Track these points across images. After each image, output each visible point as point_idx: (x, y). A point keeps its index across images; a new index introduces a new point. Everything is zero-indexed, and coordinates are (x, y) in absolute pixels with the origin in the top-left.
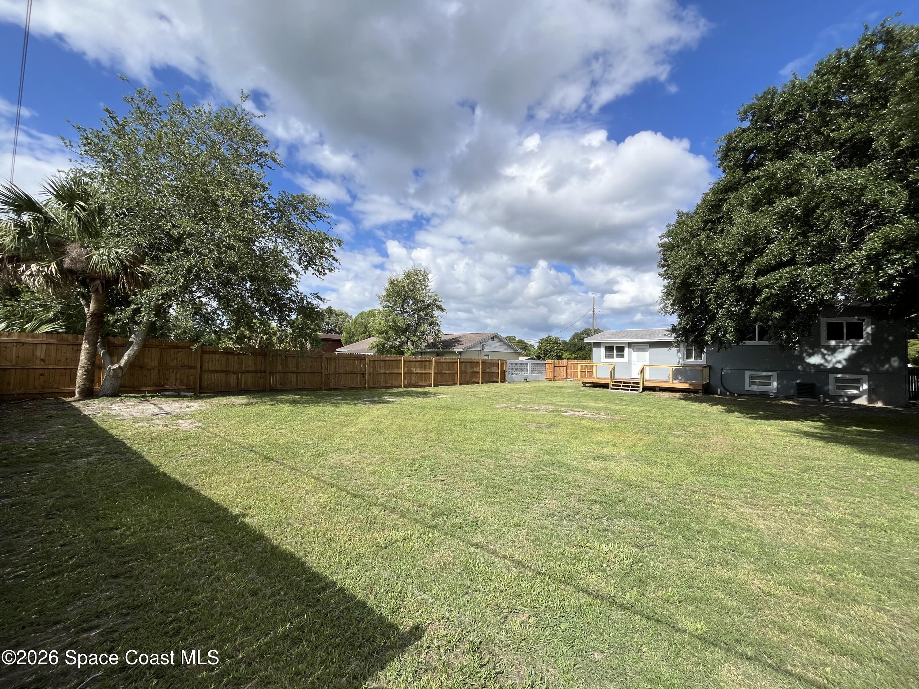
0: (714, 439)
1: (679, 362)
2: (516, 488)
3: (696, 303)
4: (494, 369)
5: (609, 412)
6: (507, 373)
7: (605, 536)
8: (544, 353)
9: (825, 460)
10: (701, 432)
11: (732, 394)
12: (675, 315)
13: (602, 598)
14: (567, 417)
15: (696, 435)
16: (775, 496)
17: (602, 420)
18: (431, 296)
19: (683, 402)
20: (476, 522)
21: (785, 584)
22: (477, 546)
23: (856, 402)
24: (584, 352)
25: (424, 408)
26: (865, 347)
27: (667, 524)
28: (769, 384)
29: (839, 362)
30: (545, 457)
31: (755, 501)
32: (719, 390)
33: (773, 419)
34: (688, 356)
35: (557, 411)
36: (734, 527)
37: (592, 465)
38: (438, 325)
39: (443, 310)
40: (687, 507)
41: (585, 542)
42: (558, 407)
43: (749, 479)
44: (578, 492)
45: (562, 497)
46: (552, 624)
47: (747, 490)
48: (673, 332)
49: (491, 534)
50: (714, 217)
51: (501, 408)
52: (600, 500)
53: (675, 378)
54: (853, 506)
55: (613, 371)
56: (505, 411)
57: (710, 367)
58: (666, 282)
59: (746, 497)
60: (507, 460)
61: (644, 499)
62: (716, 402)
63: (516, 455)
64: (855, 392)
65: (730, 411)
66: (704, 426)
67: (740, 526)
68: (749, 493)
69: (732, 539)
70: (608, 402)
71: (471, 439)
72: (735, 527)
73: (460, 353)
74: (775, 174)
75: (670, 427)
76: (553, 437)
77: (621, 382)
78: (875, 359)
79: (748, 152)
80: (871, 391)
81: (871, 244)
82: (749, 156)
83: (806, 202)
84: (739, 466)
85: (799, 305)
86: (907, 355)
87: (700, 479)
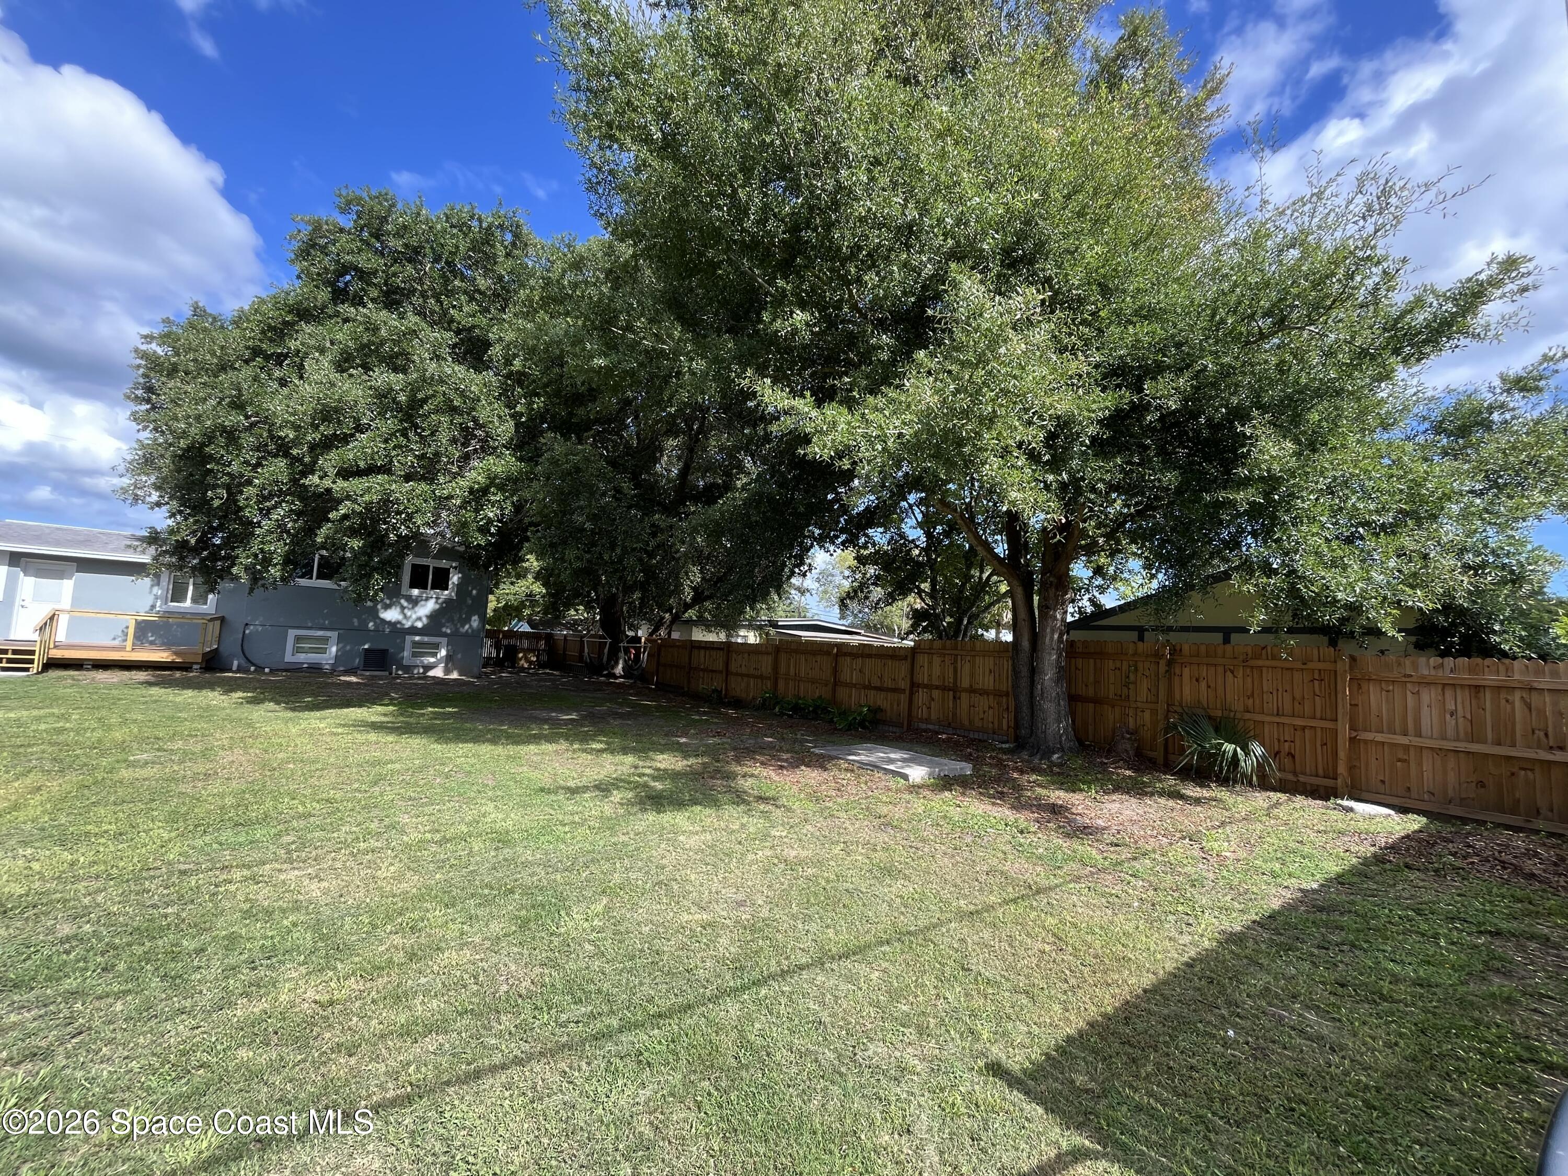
0: (226, 757)
1: (153, 607)
3: (217, 497)
9: (399, 760)
10: (197, 748)
11: (260, 669)
12: (164, 511)
15: (187, 756)
16: (335, 835)
19: (155, 691)
21: (354, 973)
23: (431, 673)
26: (448, 601)
27: (121, 967)
28: (323, 651)
29: (419, 619)
31: (304, 854)
32: (236, 663)
33: (328, 708)
34: (178, 594)
36: (269, 913)
40: (170, 910)
43: (293, 818)
47: (289, 839)
48: (150, 544)
50: (270, 349)
53: (140, 640)
54: (433, 818)
57: (222, 619)
58: (146, 436)
59: (289, 852)
61: (51, 931)
62: (229, 687)
64: (432, 660)
65: (253, 701)
66: (203, 735)
67: (280, 908)
68: (293, 842)
69: (266, 938)
74: (377, 328)
75: (123, 747)
78: (456, 617)
79: (344, 269)
80: (449, 658)
81: (475, 475)
82: (342, 275)
83: (414, 389)
84: (275, 799)
85: (387, 535)
86: (486, 613)
87: (199, 843)
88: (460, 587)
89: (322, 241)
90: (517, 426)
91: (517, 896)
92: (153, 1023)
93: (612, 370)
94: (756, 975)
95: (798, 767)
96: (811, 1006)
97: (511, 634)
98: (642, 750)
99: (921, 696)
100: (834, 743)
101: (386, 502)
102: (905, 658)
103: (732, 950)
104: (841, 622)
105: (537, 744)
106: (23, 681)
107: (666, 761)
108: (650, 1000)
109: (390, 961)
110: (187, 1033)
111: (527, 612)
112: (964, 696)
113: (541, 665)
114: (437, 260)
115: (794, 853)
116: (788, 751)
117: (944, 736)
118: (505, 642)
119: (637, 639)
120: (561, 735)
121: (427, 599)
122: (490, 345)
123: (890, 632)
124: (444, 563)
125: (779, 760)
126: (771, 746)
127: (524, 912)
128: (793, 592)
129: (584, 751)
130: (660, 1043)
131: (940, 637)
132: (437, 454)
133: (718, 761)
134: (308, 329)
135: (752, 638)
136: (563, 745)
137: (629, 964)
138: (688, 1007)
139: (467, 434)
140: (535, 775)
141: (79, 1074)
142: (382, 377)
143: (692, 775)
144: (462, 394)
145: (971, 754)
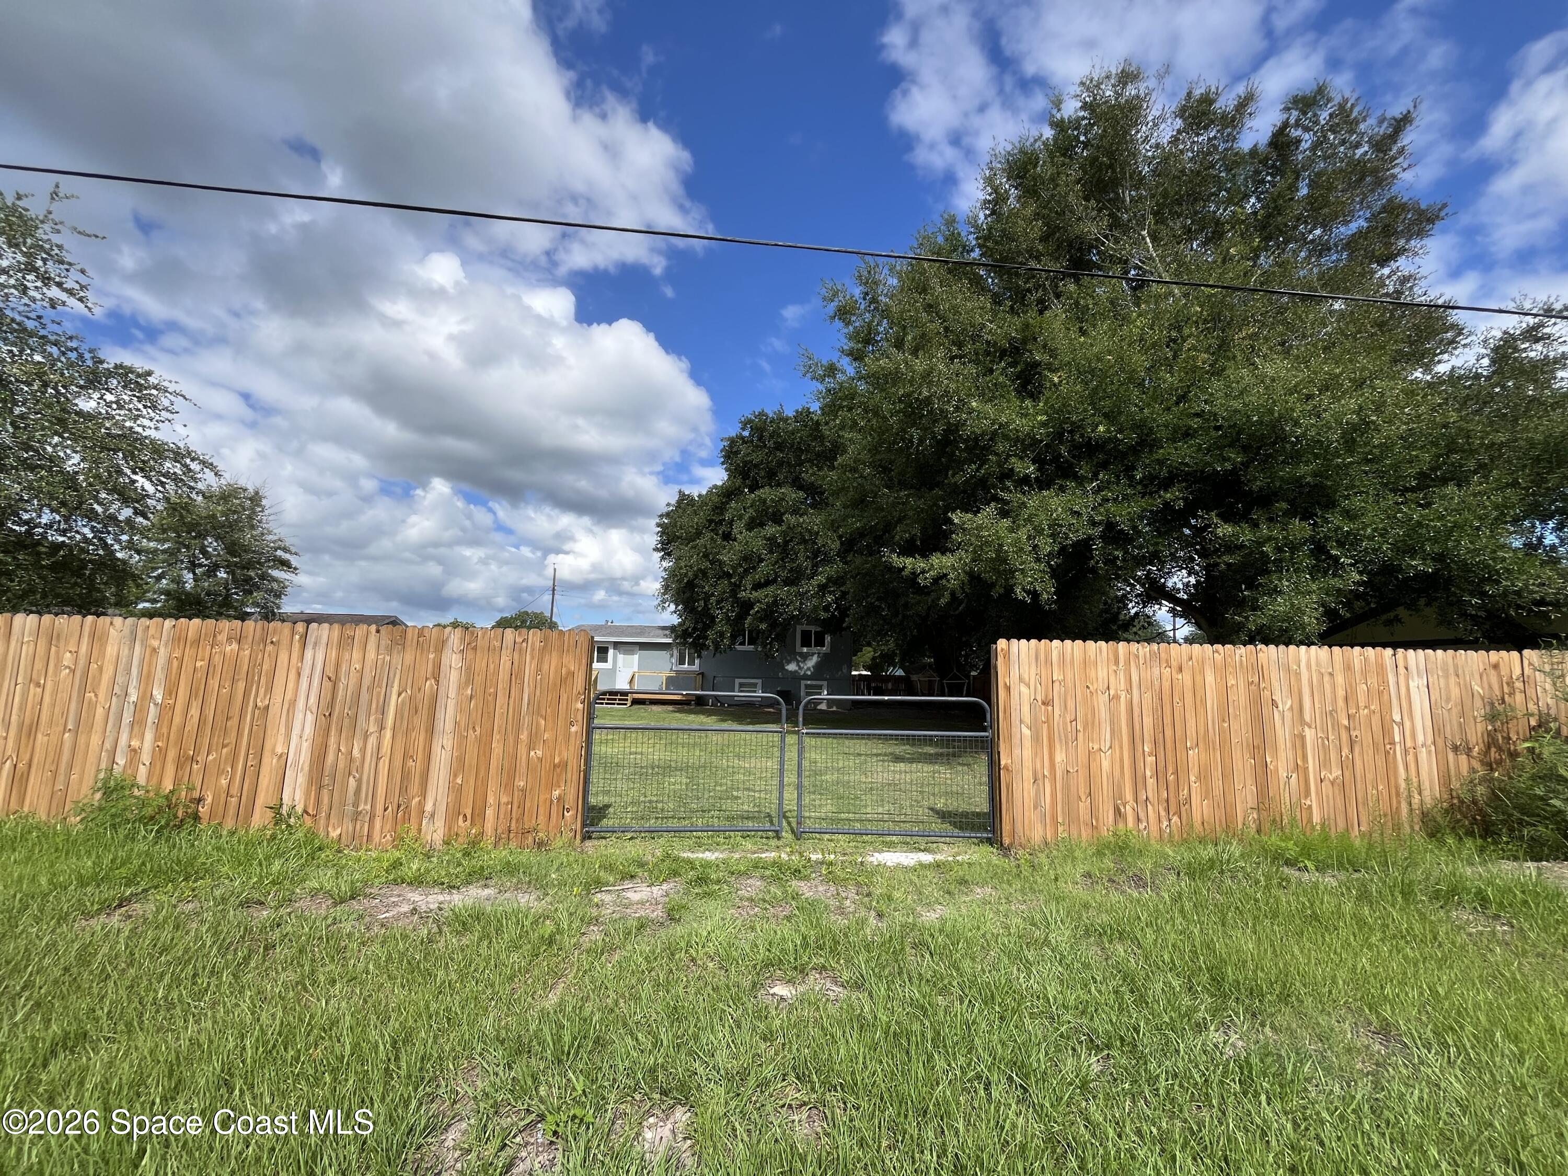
1: (672, 668)
3: (700, 605)
11: (722, 705)
26: (826, 655)
29: (809, 669)
34: (682, 662)
39: (292, 569)
48: (671, 633)
53: (668, 688)
57: (702, 674)
62: (709, 715)
65: (722, 721)
77: (606, 694)
81: (820, 578)
88: (832, 643)
89: (734, 449)
90: (841, 542)
97: (879, 678)
101: (776, 600)
106: (626, 710)
118: (873, 684)
121: (813, 654)
124: (820, 629)
142: (771, 530)
144: (810, 531)
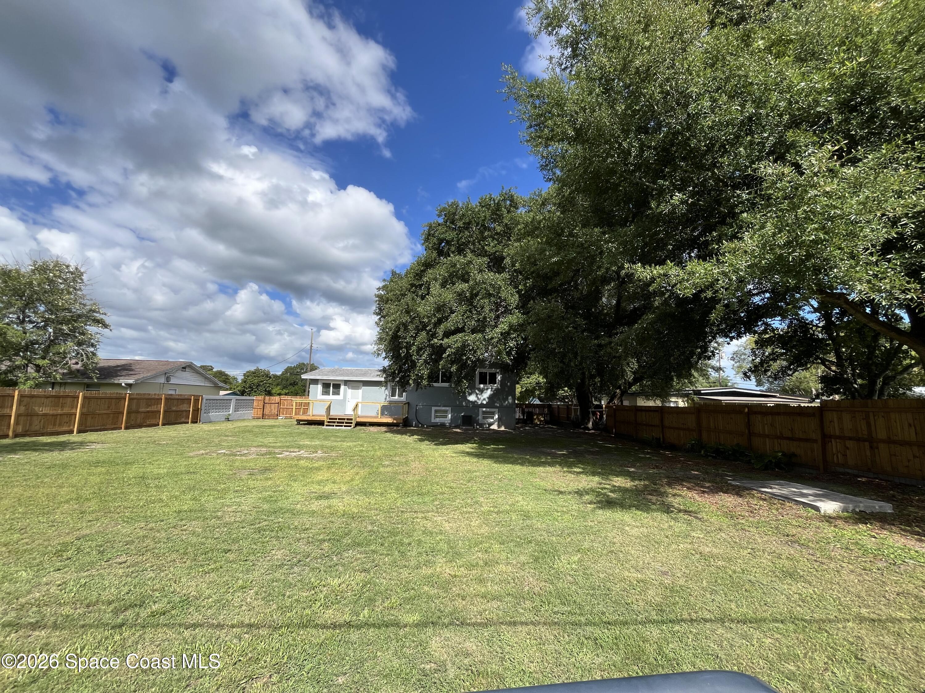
0: (413, 465)
1: (386, 399)
2: (235, 547)
3: (403, 352)
4: (184, 407)
5: (325, 449)
6: (203, 411)
7: (337, 570)
8: (250, 387)
9: (478, 471)
10: (404, 460)
11: (422, 426)
12: (387, 359)
13: (340, 626)
14: (283, 459)
15: (400, 463)
16: (454, 503)
17: (319, 459)
18: (85, 305)
19: (388, 435)
20: (186, 601)
21: (463, 566)
22: (195, 626)
23: (492, 427)
24: (296, 387)
25: (64, 466)
27: (386, 545)
28: (446, 417)
29: (484, 399)
30: (266, 506)
31: (442, 510)
32: (414, 423)
33: (449, 444)
34: (393, 395)
35: (270, 453)
37: (315, 506)
38: (93, 345)
39: (105, 326)
40: (399, 526)
41: (318, 582)
42: (270, 449)
43: (438, 494)
44: (306, 535)
45: (290, 544)
46: (296, 672)
47: (438, 503)
48: (384, 373)
49: (210, 607)
50: (417, 283)
51: (198, 456)
52: (328, 538)
53: (382, 414)
54: (494, 501)
55: (329, 408)
56: (204, 459)
57: (408, 403)
59: (437, 508)
60: (219, 518)
61: (366, 527)
62: (413, 433)
63: (229, 509)
64: (492, 420)
65: (421, 440)
66: (405, 455)
67: (435, 532)
68: (439, 505)
69: (431, 543)
70: (324, 440)
71: (161, 500)
72: (432, 533)
73: (130, 386)
74: (455, 265)
75: (380, 458)
76: (270, 482)
77: (336, 419)
78: (501, 397)
79: (441, 241)
80: (499, 419)
81: (503, 327)
82: (441, 244)
83: (472, 288)
84: (431, 485)
85: (466, 362)
86: (515, 394)
87: (406, 500)
88: (502, 382)
89: (432, 232)
90: (520, 297)
91: (533, 545)
92: (397, 568)
93: (562, 261)
94: (672, 616)
95: (717, 493)
96: (712, 645)
97: (530, 406)
98: (606, 473)
99: (834, 446)
100: (751, 478)
101: (465, 345)
102: (813, 415)
103: (657, 599)
104: (758, 388)
105: (544, 467)
106: (350, 431)
107: (620, 481)
108: (603, 613)
109: (477, 563)
110: (407, 575)
111: (537, 393)
112: (882, 446)
113: (546, 422)
114: (478, 224)
115: (708, 549)
116: (709, 482)
117: (864, 480)
118: (526, 410)
119: (600, 406)
120: (557, 463)
121: (487, 389)
122: (504, 258)
123: (807, 393)
124: (493, 370)
125: (702, 487)
126: (696, 477)
127: (536, 554)
128: (710, 370)
129: (570, 472)
130: (608, 637)
131: (854, 397)
132: (485, 318)
133: (655, 484)
134: (430, 271)
135: (682, 403)
136: (558, 468)
137: (591, 592)
138: (625, 623)
139: (498, 305)
140: (542, 484)
141: (378, 581)
143: (637, 492)
144: (493, 287)
145: (894, 496)
